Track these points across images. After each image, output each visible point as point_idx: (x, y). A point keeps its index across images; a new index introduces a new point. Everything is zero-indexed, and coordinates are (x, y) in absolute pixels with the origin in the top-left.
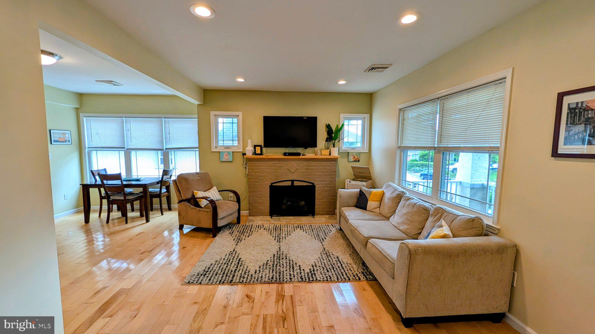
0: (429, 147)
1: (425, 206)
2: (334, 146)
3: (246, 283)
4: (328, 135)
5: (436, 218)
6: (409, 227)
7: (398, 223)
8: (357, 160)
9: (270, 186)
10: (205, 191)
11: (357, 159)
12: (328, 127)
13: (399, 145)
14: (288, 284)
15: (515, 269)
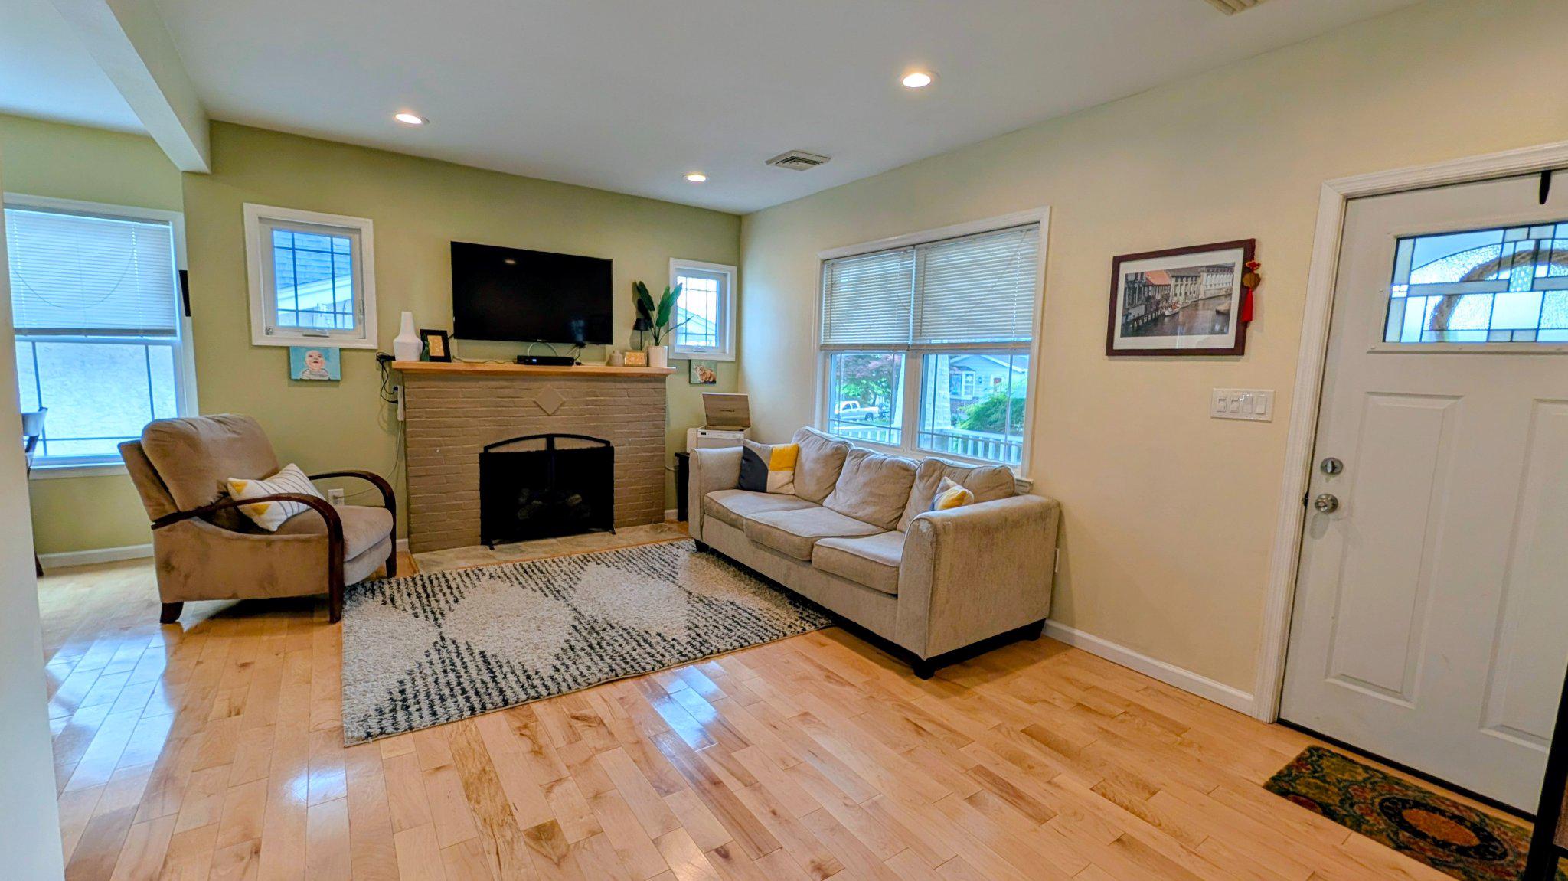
0: (896, 345)
1: (903, 462)
2: (657, 344)
3: (550, 697)
4: (641, 312)
5: (931, 480)
6: (878, 508)
7: (850, 506)
8: (711, 380)
9: (480, 454)
10: (262, 479)
11: (710, 378)
12: (640, 289)
13: (822, 343)
14: (660, 674)
15: (1057, 546)
